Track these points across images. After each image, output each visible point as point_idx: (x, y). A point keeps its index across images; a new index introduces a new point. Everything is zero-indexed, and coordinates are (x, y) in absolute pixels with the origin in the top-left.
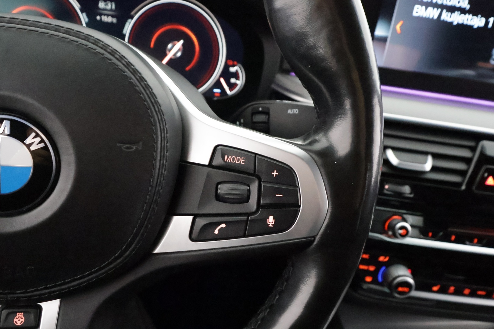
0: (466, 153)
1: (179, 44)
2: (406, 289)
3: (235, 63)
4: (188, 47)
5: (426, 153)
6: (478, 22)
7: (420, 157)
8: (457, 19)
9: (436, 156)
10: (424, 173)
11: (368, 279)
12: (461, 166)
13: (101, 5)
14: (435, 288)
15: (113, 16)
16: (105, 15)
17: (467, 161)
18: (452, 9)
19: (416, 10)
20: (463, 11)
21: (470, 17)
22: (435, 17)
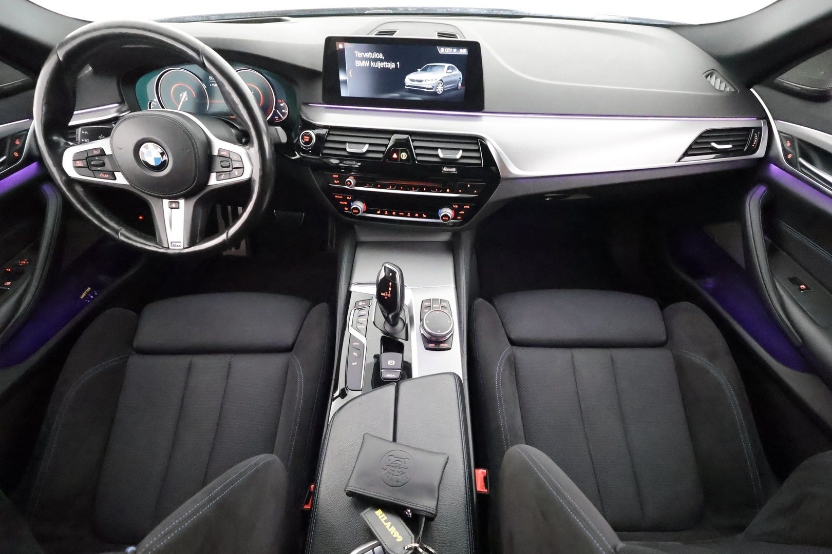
0: (386, 142)
2: (357, 211)
3: (282, 101)
5: (365, 144)
6: (391, 66)
7: (361, 145)
8: (380, 65)
9: (371, 145)
11: (346, 209)
12: (383, 149)
14: (378, 212)
17: (386, 146)
18: (376, 60)
19: (356, 63)
20: (381, 60)
21: (386, 63)
22: (368, 66)
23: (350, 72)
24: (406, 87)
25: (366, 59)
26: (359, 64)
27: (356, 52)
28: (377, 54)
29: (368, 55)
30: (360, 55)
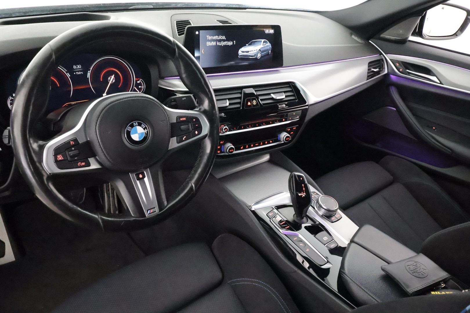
0: (239, 95)
1: (113, 77)
2: (232, 150)
3: (139, 79)
4: (117, 77)
5: (226, 99)
6: (230, 43)
7: (224, 101)
8: (223, 44)
9: (229, 99)
10: (227, 107)
11: (219, 152)
12: (238, 101)
13: (75, 67)
14: (242, 148)
15: (81, 71)
16: (77, 71)
17: (240, 98)
18: (220, 41)
19: (207, 44)
20: (224, 41)
21: (227, 42)
22: (215, 45)
23: (202, 50)
24: (239, 57)
25: (214, 40)
26: (209, 44)
27: (208, 36)
28: (222, 36)
29: (216, 37)
30: (210, 38)
